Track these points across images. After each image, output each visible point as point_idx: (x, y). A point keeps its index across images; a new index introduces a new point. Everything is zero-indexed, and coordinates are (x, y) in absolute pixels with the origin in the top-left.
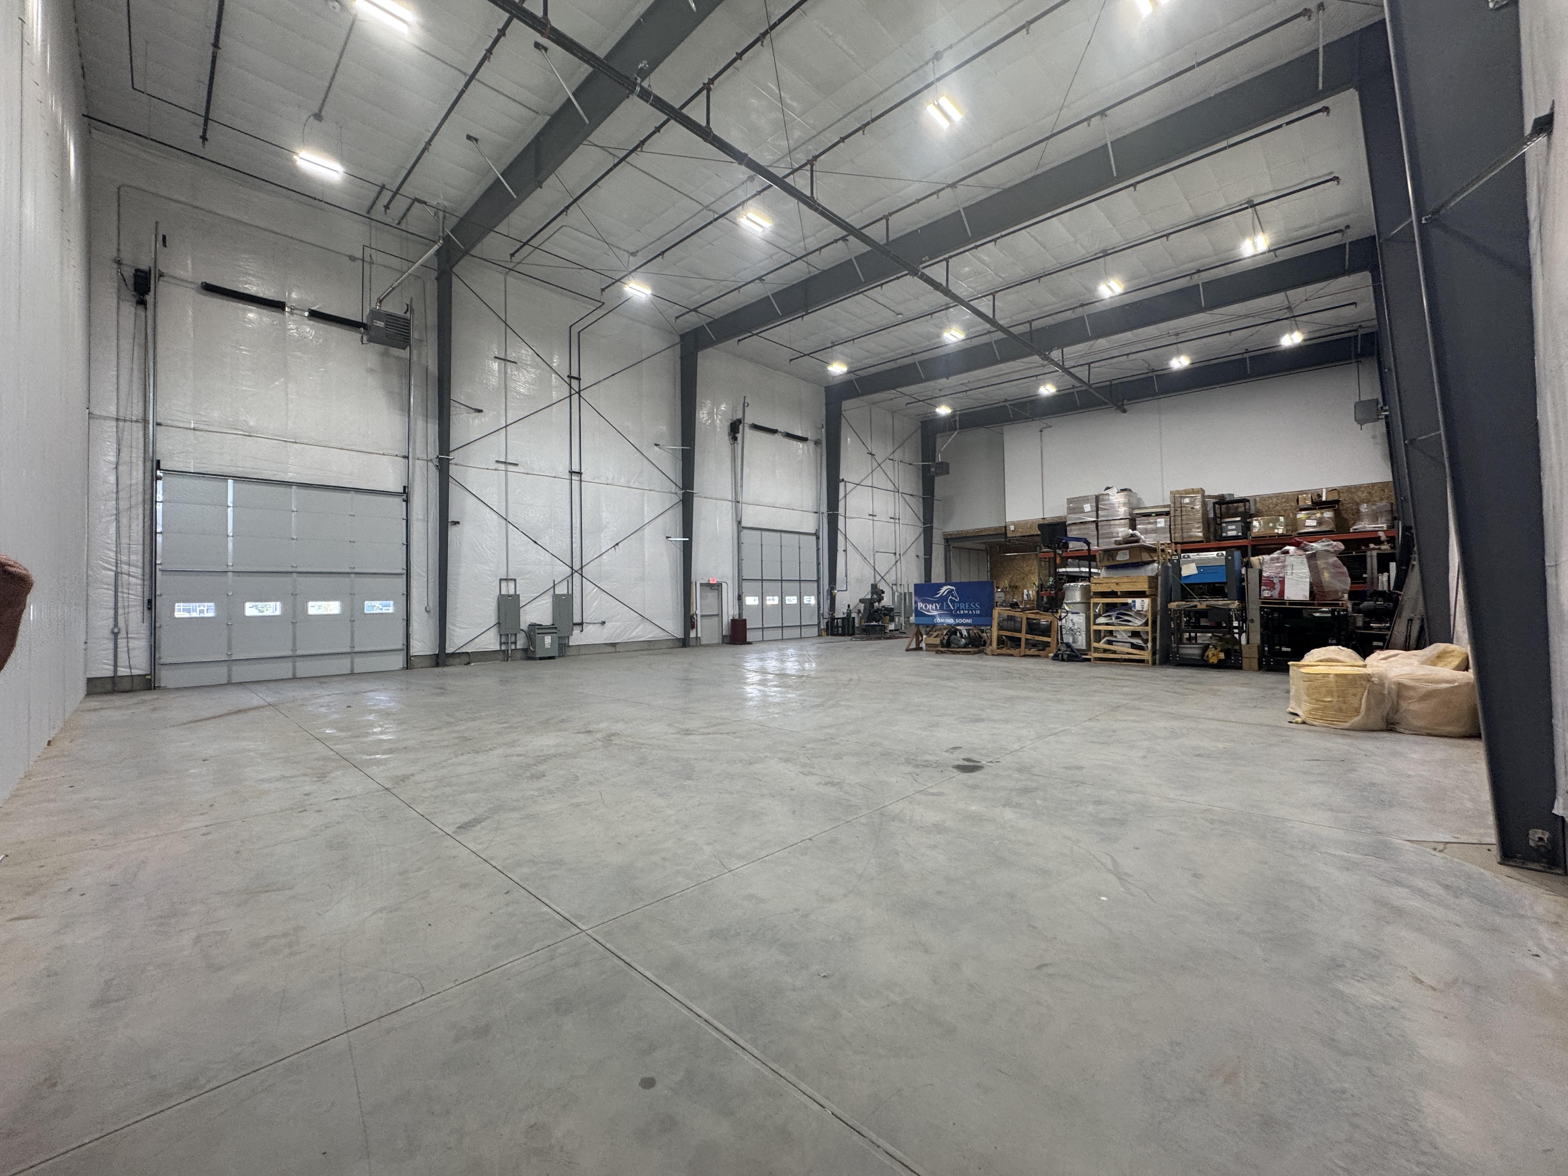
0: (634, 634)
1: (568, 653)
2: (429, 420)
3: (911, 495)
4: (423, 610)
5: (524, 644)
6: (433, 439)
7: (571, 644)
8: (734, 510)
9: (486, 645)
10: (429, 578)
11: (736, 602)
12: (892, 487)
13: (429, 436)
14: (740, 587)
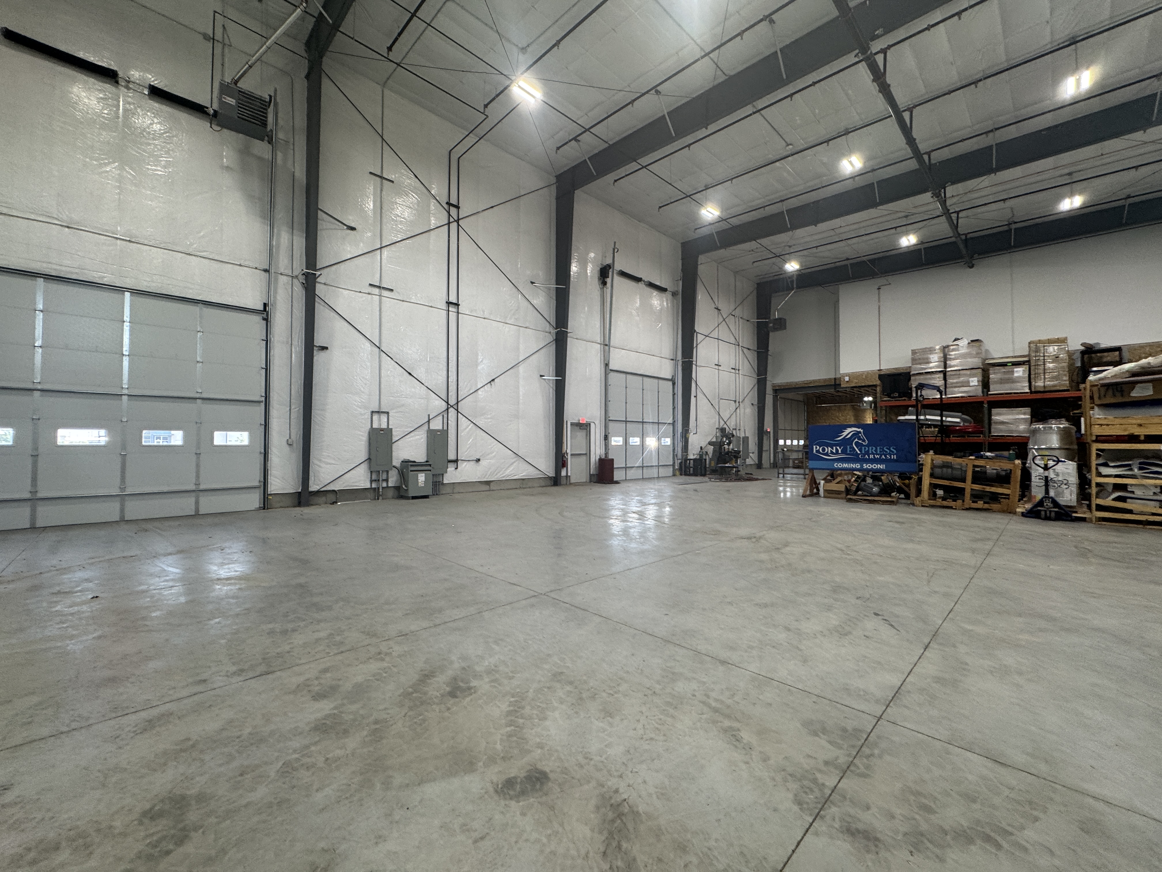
0: (508, 472)
1: (441, 492)
2: (294, 231)
3: (749, 349)
4: (285, 443)
5: (396, 482)
6: (299, 254)
7: (445, 481)
8: (602, 353)
9: (356, 482)
10: (293, 407)
11: (603, 442)
12: (733, 340)
13: (295, 251)
14: (606, 427)
